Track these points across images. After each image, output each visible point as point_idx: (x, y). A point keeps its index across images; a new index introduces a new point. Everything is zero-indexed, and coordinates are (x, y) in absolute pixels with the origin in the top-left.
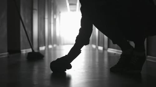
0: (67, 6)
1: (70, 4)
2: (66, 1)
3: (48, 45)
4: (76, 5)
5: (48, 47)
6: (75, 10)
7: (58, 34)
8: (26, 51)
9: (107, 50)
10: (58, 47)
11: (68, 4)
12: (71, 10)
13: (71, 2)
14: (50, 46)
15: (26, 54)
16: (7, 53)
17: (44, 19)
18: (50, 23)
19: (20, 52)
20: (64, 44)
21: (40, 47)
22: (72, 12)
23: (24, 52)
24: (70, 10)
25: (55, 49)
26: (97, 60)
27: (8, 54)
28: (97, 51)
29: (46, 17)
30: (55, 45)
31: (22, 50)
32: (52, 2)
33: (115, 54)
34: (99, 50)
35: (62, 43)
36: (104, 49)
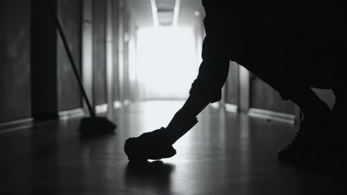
0: (152, 15)
1: (159, 10)
2: (150, 3)
3: (114, 100)
4: (172, 10)
5: (113, 105)
6: (170, 24)
7: (132, 77)
8: (69, 115)
9: (246, 112)
10: (132, 107)
11: (154, 9)
12: (161, 24)
13: (162, 5)
14: (117, 105)
15: (69, 121)
16: (30, 119)
17: (105, 42)
18: (116, 53)
19: (56, 117)
20: (145, 100)
21: (98, 105)
22: (162, 28)
23: (64, 116)
24: (158, 23)
25: (126, 110)
26: (222, 134)
27: (32, 122)
28: (222, 114)
29: (109, 38)
30: (126, 102)
31: (61, 113)
32: (121, 4)
33: (269, 120)
34: (226, 112)
35: (141, 96)
36: (239, 110)
